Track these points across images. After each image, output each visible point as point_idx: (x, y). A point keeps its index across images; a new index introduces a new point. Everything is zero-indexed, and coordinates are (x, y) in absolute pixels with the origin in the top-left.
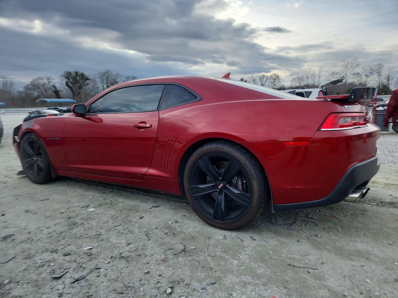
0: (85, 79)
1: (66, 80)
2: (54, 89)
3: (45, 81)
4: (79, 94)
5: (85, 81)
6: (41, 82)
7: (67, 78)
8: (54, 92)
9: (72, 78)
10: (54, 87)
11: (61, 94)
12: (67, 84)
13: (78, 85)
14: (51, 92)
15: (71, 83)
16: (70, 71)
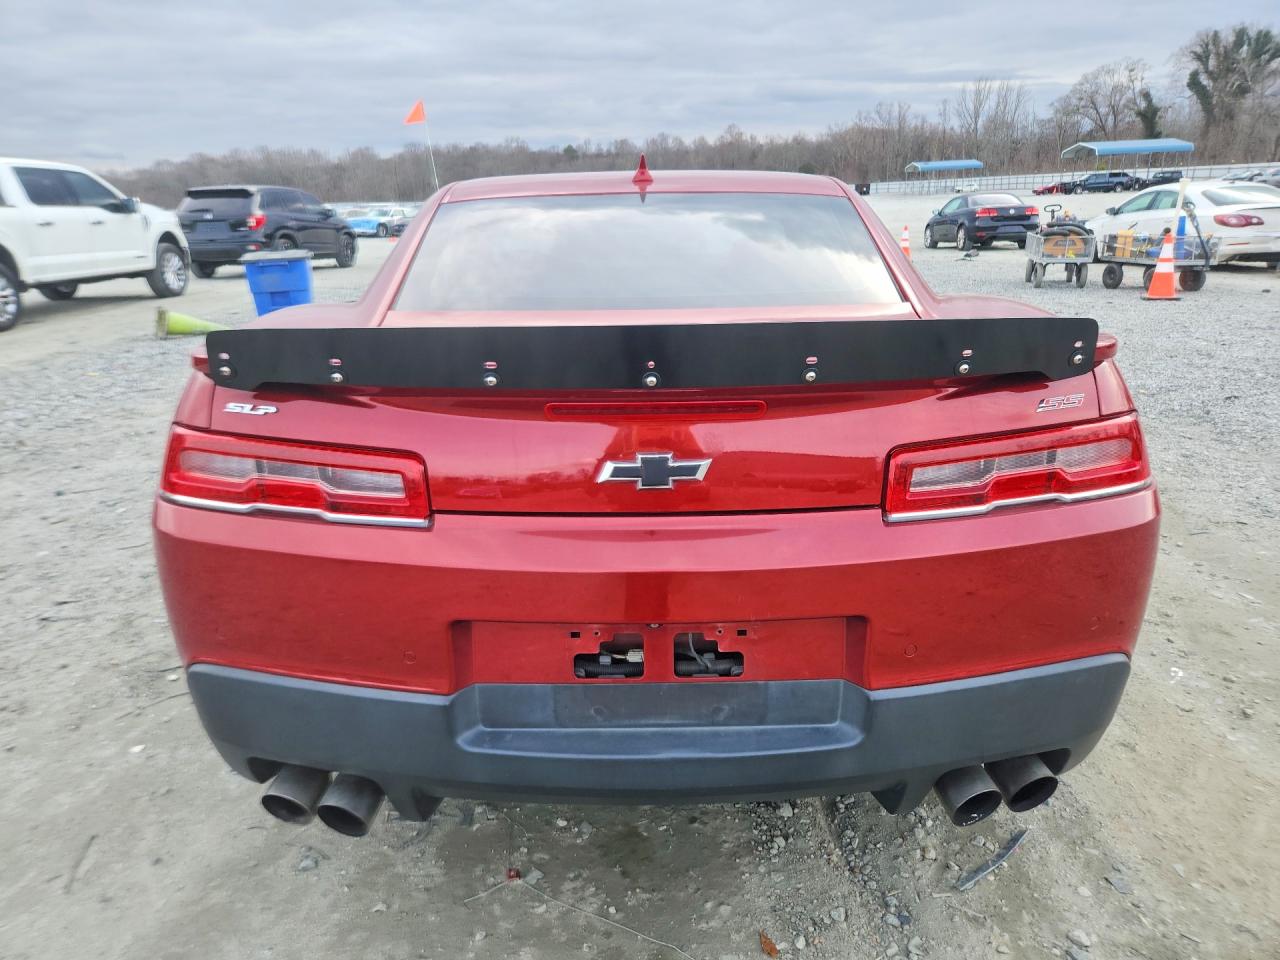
0: (1271, 52)
1: (1194, 65)
2: (1143, 105)
3: (1122, 78)
4: (1230, 115)
5: (1269, 61)
6: (1108, 82)
7: (1198, 57)
8: (1139, 114)
9: (1218, 54)
10: (1147, 96)
11: (1165, 120)
12: (1194, 83)
13: (1235, 80)
14: (1130, 117)
15: (1210, 74)
16: (1218, 29)
